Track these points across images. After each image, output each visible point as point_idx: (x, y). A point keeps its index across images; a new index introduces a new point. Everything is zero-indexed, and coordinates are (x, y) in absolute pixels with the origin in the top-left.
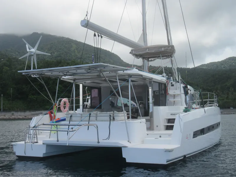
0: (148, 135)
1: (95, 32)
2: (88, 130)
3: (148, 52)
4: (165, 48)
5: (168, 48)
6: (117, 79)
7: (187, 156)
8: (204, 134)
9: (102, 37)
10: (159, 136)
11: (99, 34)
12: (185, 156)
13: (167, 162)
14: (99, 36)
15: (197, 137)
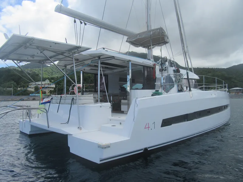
0: (111, 120)
1: (75, 18)
2: (57, 112)
3: (139, 38)
4: (154, 31)
5: (157, 31)
6: (98, 64)
7: (149, 149)
8: (187, 121)
9: (85, 24)
10: (119, 122)
11: (82, 21)
12: (146, 149)
13: (101, 161)
14: (81, 23)
15: (171, 125)
